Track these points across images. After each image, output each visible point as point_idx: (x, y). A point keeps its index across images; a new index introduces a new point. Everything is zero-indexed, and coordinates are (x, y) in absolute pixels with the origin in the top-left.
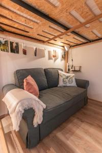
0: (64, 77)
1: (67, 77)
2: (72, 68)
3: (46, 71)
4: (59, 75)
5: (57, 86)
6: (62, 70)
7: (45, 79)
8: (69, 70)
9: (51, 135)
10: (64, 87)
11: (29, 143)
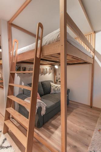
0: (54, 87)
1: (56, 87)
2: (59, 80)
3: (42, 83)
4: (51, 85)
5: (50, 93)
6: (52, 82)
7: (43, 89)
8: (57, 80)
9: (49, 122)
10: (55, 93)
11: (39, 125)
